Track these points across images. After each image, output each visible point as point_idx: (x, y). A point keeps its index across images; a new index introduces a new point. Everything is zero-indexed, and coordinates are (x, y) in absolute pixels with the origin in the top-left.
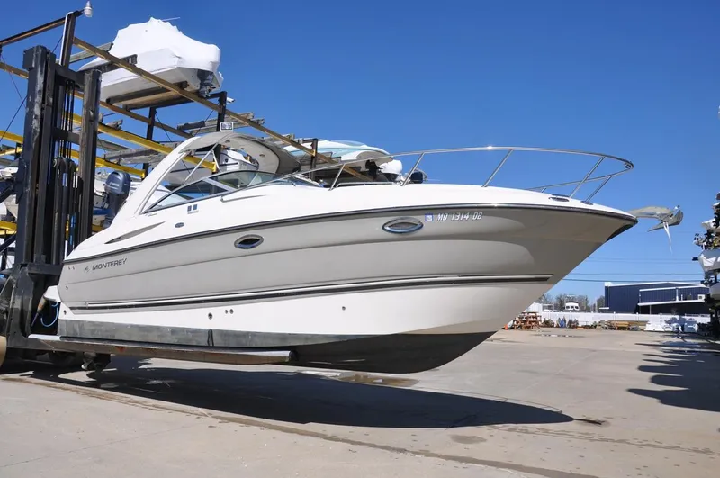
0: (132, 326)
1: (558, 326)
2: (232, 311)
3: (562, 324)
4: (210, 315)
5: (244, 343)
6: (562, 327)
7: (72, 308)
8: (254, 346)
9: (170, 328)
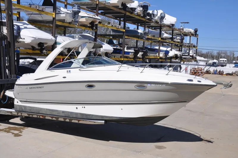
0: (47, 109)
1: (213, 74)
2: (84, 107)
3: (215, 73)
4: (77, 108)
5: (89, 117)
6: (215, 74)
7: (20, 101)
8: (92, 119)
9: (62, 111)
